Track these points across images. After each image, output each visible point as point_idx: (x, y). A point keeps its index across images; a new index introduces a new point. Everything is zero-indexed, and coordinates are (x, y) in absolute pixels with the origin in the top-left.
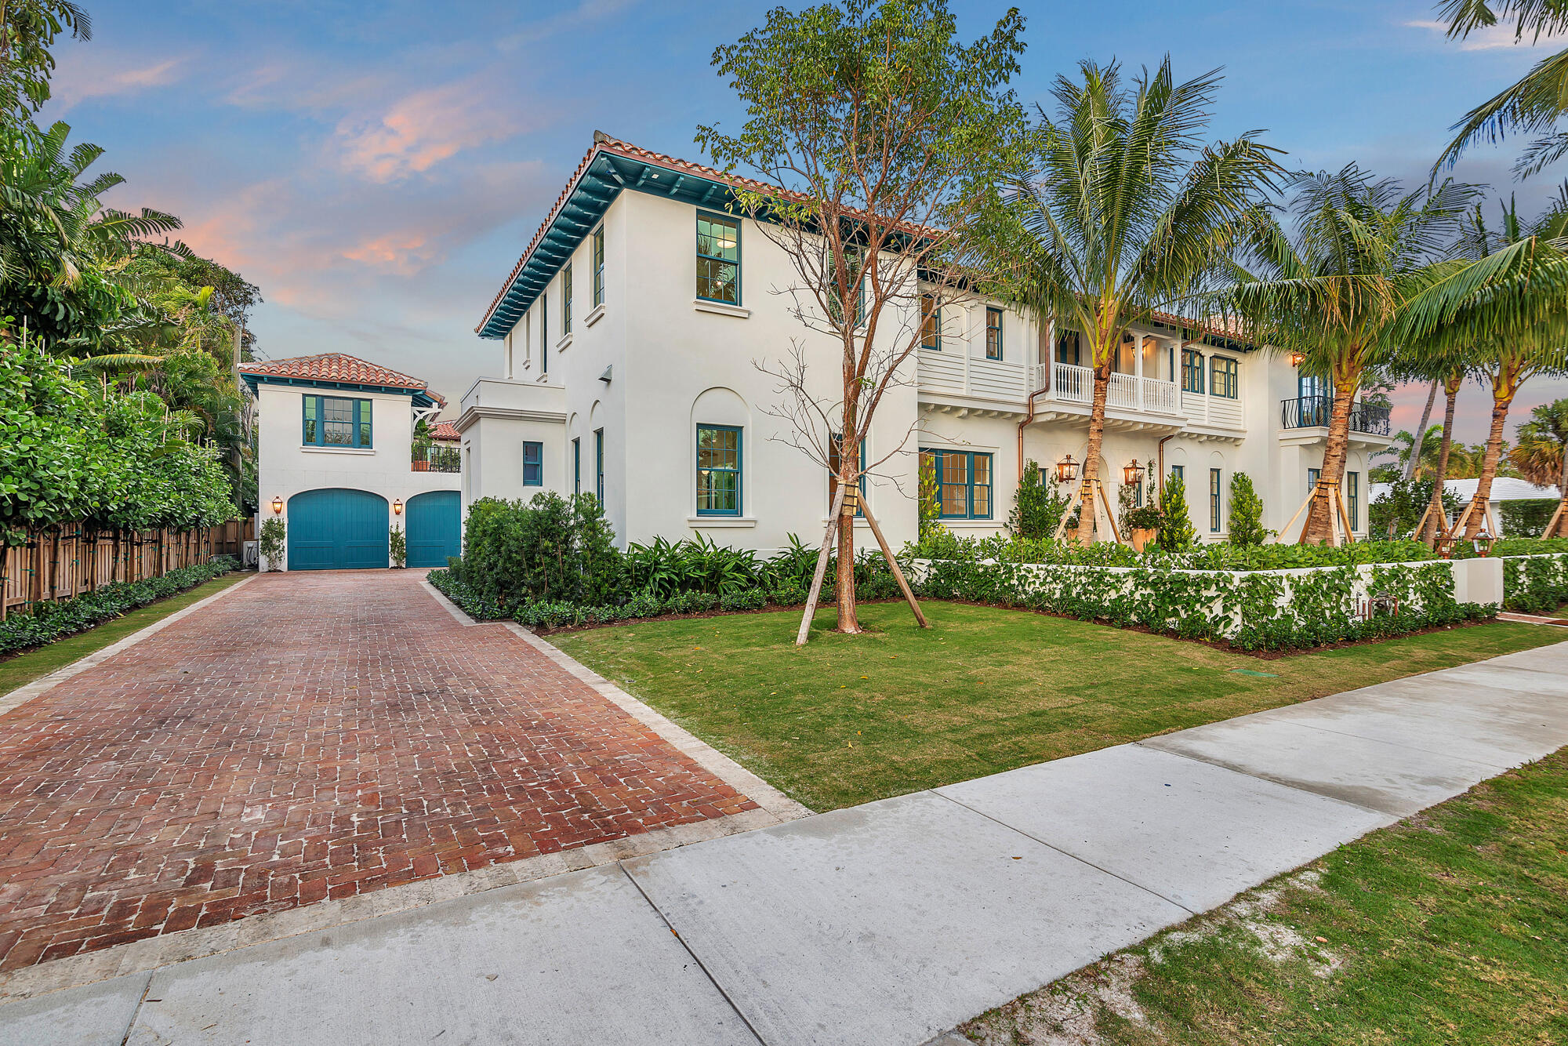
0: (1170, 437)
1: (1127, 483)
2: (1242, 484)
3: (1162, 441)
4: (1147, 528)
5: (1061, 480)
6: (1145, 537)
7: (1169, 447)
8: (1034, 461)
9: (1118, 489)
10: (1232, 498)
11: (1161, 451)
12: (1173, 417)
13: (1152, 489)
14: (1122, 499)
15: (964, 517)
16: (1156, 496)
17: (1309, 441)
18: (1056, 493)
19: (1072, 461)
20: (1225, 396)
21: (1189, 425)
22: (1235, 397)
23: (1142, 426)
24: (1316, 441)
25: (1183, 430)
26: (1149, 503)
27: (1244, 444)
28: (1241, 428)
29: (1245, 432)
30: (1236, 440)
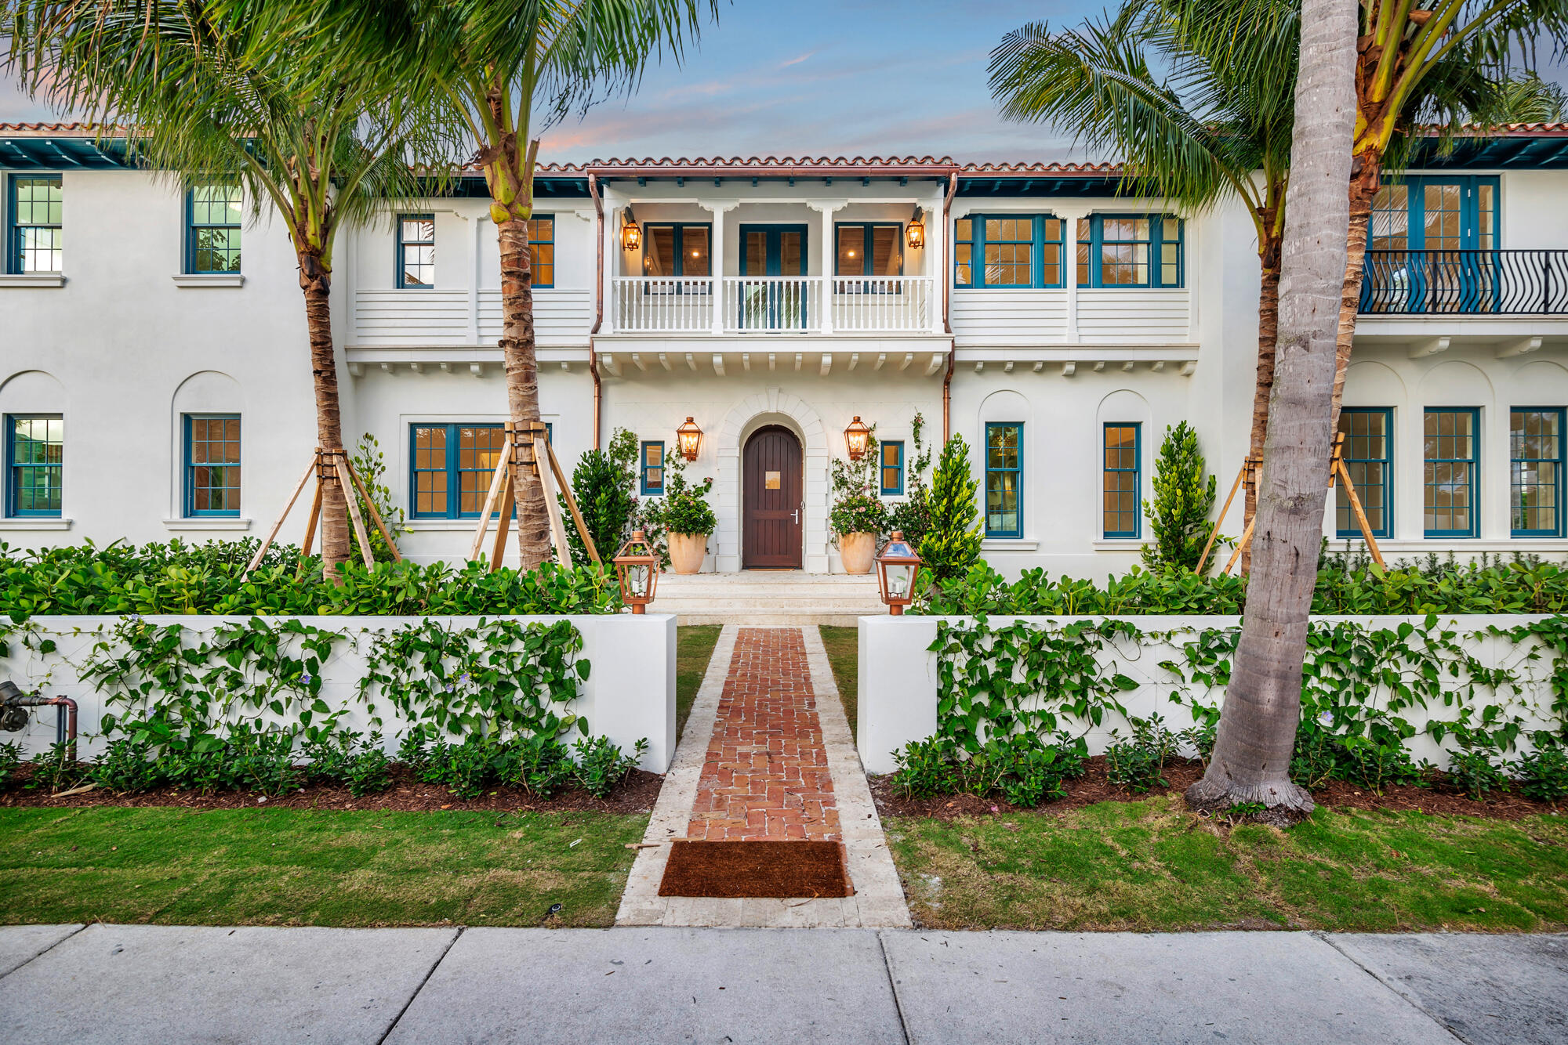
1: (854, 457)
3: (947, 381)
7: (963, 385)
8: (629, 431)
11: (947, 399)
13: (922, 465)
16: (930, 478)
18: (677, 477)
22: (1179, 283)
23: (827, 360)
27: (1198, 369)
28: (1187, 341)
29: (1197, 347)
30: (1179, 364)
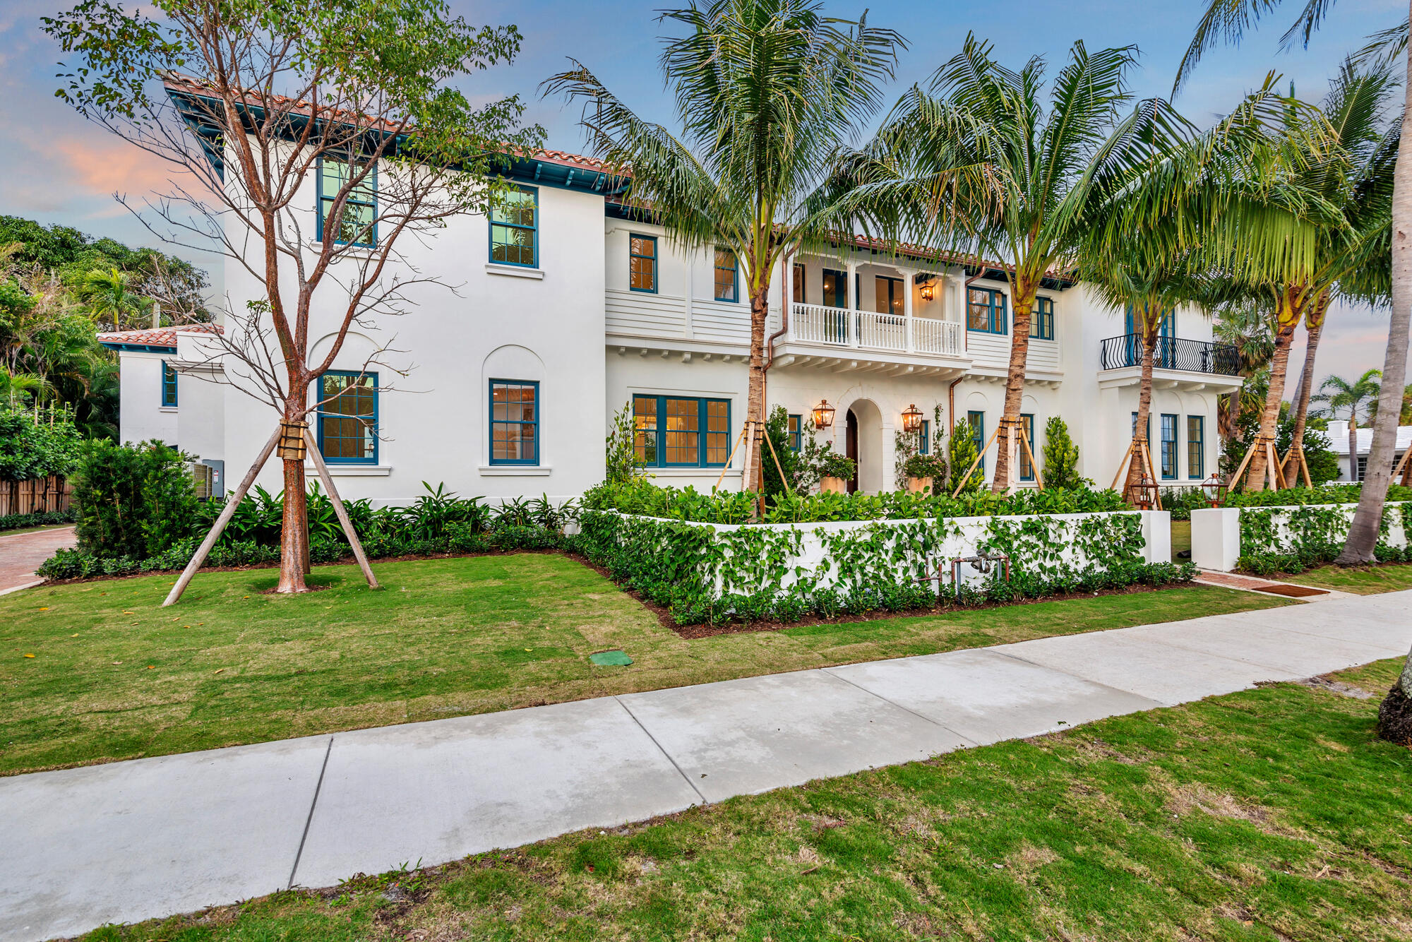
0: (960, 380)
1: (906, 430)
2: (1057, 429)
3: (952, 386)
4: (920, 477)
5: (819, 427)
6: (921, 487)
7: (960, 390)
8: (782, 407)
9: (895, 436)
10: (1047, 444)
11: (951, 395)
12: (957, 359)
13: (940, 436)
14: (900, 446)
15: (695, 465)
16: (944, 443)
17: (1128, 383)
18: (812, 440)
19: (828, 407)
20: (1037, 337)
21: (974, 367)
22: (1051, 337)
23: (911, 369)
24: (1134, 382)
25: (967, 372)
26: (936, 451)
27: (1062, 387)
28: (1057, 370)
29: (1062, 374)
30: (1050, 383)
